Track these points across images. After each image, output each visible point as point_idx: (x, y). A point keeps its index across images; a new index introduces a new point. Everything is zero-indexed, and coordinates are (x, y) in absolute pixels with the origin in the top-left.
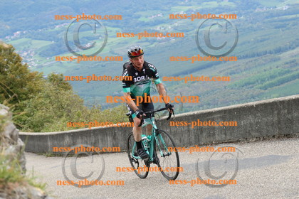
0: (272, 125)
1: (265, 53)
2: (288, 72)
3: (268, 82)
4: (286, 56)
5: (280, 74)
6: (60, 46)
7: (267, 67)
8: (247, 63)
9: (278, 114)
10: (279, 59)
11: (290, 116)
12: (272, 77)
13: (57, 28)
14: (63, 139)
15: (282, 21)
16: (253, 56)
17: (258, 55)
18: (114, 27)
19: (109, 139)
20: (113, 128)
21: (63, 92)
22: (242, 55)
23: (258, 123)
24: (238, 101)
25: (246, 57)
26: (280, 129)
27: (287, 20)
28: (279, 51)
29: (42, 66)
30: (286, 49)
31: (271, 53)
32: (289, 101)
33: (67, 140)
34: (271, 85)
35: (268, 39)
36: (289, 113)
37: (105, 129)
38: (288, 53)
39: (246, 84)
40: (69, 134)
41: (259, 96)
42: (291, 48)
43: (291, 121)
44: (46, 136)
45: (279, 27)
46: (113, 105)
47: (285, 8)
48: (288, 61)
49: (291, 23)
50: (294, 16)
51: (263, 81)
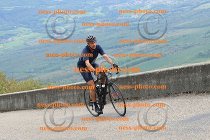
0: (127, 91)
1: (124, 45)
2: (138, 58)
3: (125, 64)
4: (137, 47)
5: (133, 59)
8: (112, 52)
9: (130, 84)
10: (133, 49)
12: (128, 61)
15: (134, 25)
16: (116, 47)
17: (119, 47)
18: (27, 28)
19: (22, 100)
20: (25, 93)
22: (109, 46)
25: (112, 48)
26: (131, 94)
28: (133, 44)
31: (127, 45)
32: (137, 76)
35: (126, 36)
36: (137, 84)
37: (19, 94)
38: (138, 45)
45: (132, 29)
46: (25, 79)
47: (136, 17)
48: (138, 50)
51: (123, 63)
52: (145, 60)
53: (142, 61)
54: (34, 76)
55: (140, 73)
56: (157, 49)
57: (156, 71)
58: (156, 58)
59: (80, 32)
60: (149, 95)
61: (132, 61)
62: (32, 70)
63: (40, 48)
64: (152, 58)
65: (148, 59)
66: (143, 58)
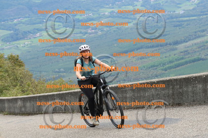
0: (168, 96)
1: (166, 44)
2: (182, 58)
3: (167, 66)
4: (181, 47)
5: (177, 60)
6: (17, 34)
7: (168, 55)
8: (153, 51)
9: (173, 88)
10: (176, 49)
11: (181, 90)
12: (171, 62)
13: (15, 21)
14: (17, 102)
15: (179, 22)
16: (158, 46)
17: (161, 46)
20: (53, 95)
21: (17, 68)
22: (149, 45)
23: (158, 94)
24: (146, 79)
25: (153, 47)
26: (173, 99)
27: (182, 21)
28: (176, 43)
29: (3, 49)
30: (181, 42)
31: (170, 44)
32: (181, 80)
33: (20, 103)
34: (170, 68)
35: (169, 34)
36: (180, 88)
37: (47, 96)
38: (183, 45)
39: (152, 67)
40: (21, 99)
41: (161, 75)
42: (185, 41)
43: (181, 94)
44: (4, 100)
45: (176, 26)
46: (54, 79)
47: (181, 12)
48: (182, 50)
49: (186, 23)
50: (188, 18)
51: (164, 64)
52: (190, 62)
53: (186, 63)
54: (64, 77)
55: (184, 76)
56: (204, 49)
57: (202, 74)
58: (203, 59)
59: (117, 28)
60: (194, 101)
61: (176, 63)
62: (62, 70)
63: (72, 45)
64: (199, 60)
65: (194, 61)
66: (187, 60)
